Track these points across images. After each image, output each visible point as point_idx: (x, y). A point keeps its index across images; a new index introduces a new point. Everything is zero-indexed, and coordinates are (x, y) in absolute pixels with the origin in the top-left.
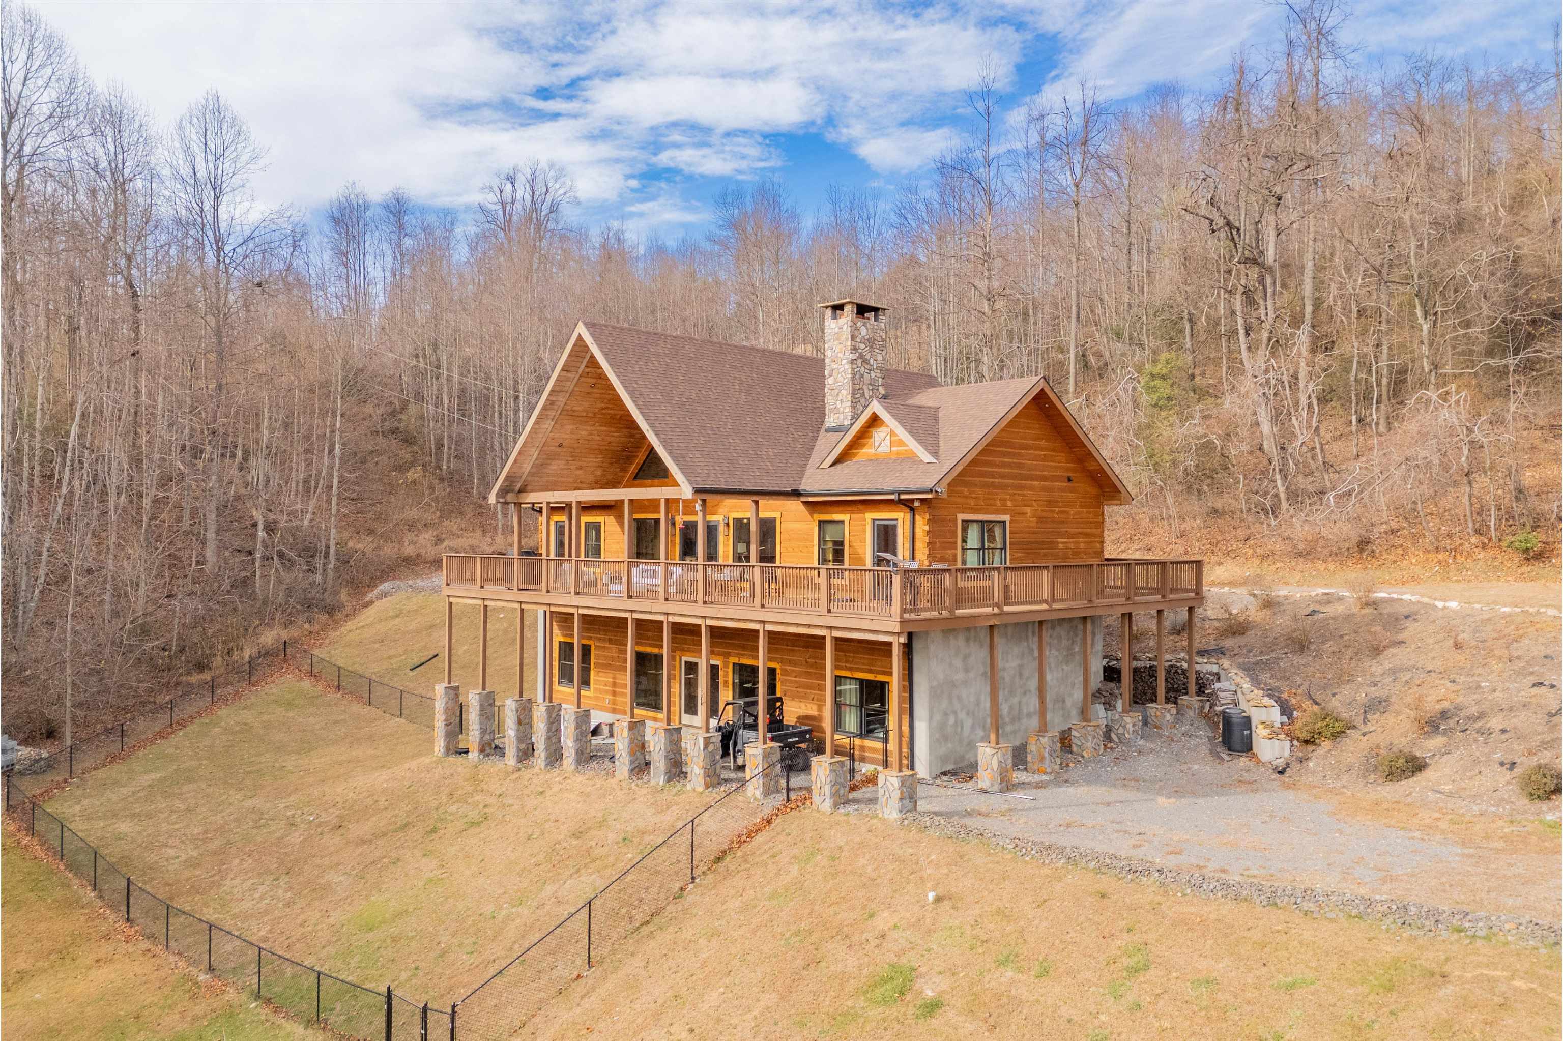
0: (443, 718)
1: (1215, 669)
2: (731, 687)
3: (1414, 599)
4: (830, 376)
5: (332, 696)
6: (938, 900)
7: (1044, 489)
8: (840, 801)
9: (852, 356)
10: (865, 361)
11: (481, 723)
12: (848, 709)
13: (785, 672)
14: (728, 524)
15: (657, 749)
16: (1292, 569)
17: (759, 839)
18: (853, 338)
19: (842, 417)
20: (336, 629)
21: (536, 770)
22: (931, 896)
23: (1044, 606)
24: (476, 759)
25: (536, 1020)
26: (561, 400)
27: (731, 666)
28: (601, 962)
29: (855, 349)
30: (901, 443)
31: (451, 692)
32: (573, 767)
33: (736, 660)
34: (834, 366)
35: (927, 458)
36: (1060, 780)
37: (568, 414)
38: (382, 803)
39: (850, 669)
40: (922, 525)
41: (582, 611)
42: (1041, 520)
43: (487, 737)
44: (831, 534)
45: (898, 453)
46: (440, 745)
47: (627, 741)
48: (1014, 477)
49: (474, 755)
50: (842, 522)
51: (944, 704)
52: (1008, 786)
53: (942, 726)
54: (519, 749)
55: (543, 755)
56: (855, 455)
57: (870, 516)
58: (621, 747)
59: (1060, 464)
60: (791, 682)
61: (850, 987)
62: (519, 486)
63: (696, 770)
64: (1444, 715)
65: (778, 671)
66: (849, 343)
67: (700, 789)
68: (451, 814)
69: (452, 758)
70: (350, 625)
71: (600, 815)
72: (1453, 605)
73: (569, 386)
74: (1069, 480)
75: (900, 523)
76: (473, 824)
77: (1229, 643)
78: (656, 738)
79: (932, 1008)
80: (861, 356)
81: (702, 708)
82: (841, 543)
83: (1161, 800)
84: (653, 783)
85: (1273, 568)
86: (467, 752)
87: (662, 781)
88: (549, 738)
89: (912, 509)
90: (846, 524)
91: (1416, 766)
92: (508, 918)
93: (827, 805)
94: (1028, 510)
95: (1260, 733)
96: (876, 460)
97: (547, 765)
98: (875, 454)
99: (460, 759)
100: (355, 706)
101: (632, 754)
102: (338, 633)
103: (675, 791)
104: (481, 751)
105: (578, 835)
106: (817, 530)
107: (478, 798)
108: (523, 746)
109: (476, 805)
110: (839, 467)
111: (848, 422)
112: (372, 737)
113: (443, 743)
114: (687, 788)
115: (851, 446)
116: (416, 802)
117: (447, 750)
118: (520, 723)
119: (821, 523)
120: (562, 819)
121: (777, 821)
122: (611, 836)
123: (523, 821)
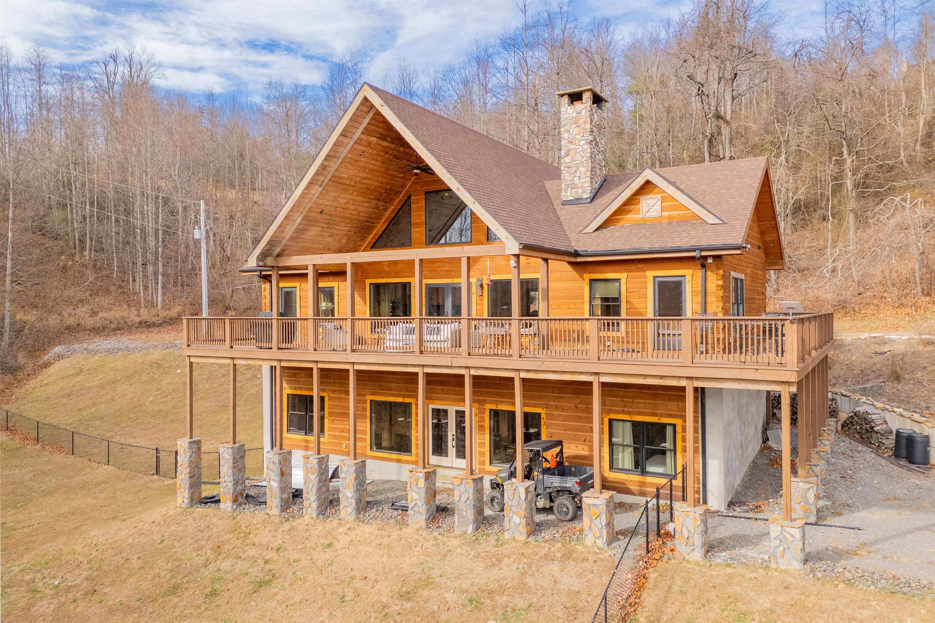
0: (188, 470)
2: (487, 431)
4: (567, 155)
5: (31, 447)
7: (753, 254)
9: (591, 138)
10: (597, 144)
11: (234, 475)
12: (621, 448)
13: (550, 417)
14: (482, 286)
15: (464, 499)
17: (647, 598)
18: (591, 121)
19: (580, 191)
20: (20, 387)
21: (307, 519)
24: (229, 509)
26: (333, 166)
27: (487, 412)
29: (591, 132)
30: (680, 207)
31: (195, 446)
32: (353, 516)
33: (494, 407)
34: (571, 146)
35: (712, 219)
37: (336, 180)
38: (135, 563)
39: (629, 413)
40: (715, 281)
41: (357, 367)
42: (752, 279)
43: (240, 487)
44: (602, 291)
45: (670, 217)
46: (183, 497)
47: (423, 492)
49: (226, 505)
50: (618, 280)
54: (282, 499)
55: (314, 505)
56: (618, 221)
57: (650, 274)
58: (415, 496)
59: (756, 234)
60: (558, 425)
62: (278, 250)
63: (515, 521)
65: (543, 416)
66: (588, 126)
67: (523, 538)
68: (226, 572)
69: (200, 510)
70: (32, 383)
73: (344, 152)
74: (759, 248)
75: (688, 278)
76: (261, 584)
78: (463, 488)
80: (595, 139)
81: (452, 450)
82: (617, 299)
84: (458, 531)
86: (219, 501)
87: (470, 529)
88: (320, 489)
89: (703, 266)
90: (623, 281)
93: (697, 555)
94: (749, 271)
96: (643, 224)
97: (318, 515)
98: (643, 219)
99: (210, 509)
100: (59, 457)
101: (428, 503)
102: (23, 390)
103: (492, 540)
104: (235, 501)
105: (406, 596)
106: (587, 288)
107: (253, 552)
108: (285, 496)
109: (254, 560)
110: (605, 231)
111: (587, 195)
112: (84, 485)
113: (187, 495)
114: (507, 535)
115: (615, 213)
116: (177, 560)
117: (192, 499)
118: (282, 474)
119: (592, 281)
120: (371, 575)
121: (653, 575)
122: (450, 597)
123: (322, 580)
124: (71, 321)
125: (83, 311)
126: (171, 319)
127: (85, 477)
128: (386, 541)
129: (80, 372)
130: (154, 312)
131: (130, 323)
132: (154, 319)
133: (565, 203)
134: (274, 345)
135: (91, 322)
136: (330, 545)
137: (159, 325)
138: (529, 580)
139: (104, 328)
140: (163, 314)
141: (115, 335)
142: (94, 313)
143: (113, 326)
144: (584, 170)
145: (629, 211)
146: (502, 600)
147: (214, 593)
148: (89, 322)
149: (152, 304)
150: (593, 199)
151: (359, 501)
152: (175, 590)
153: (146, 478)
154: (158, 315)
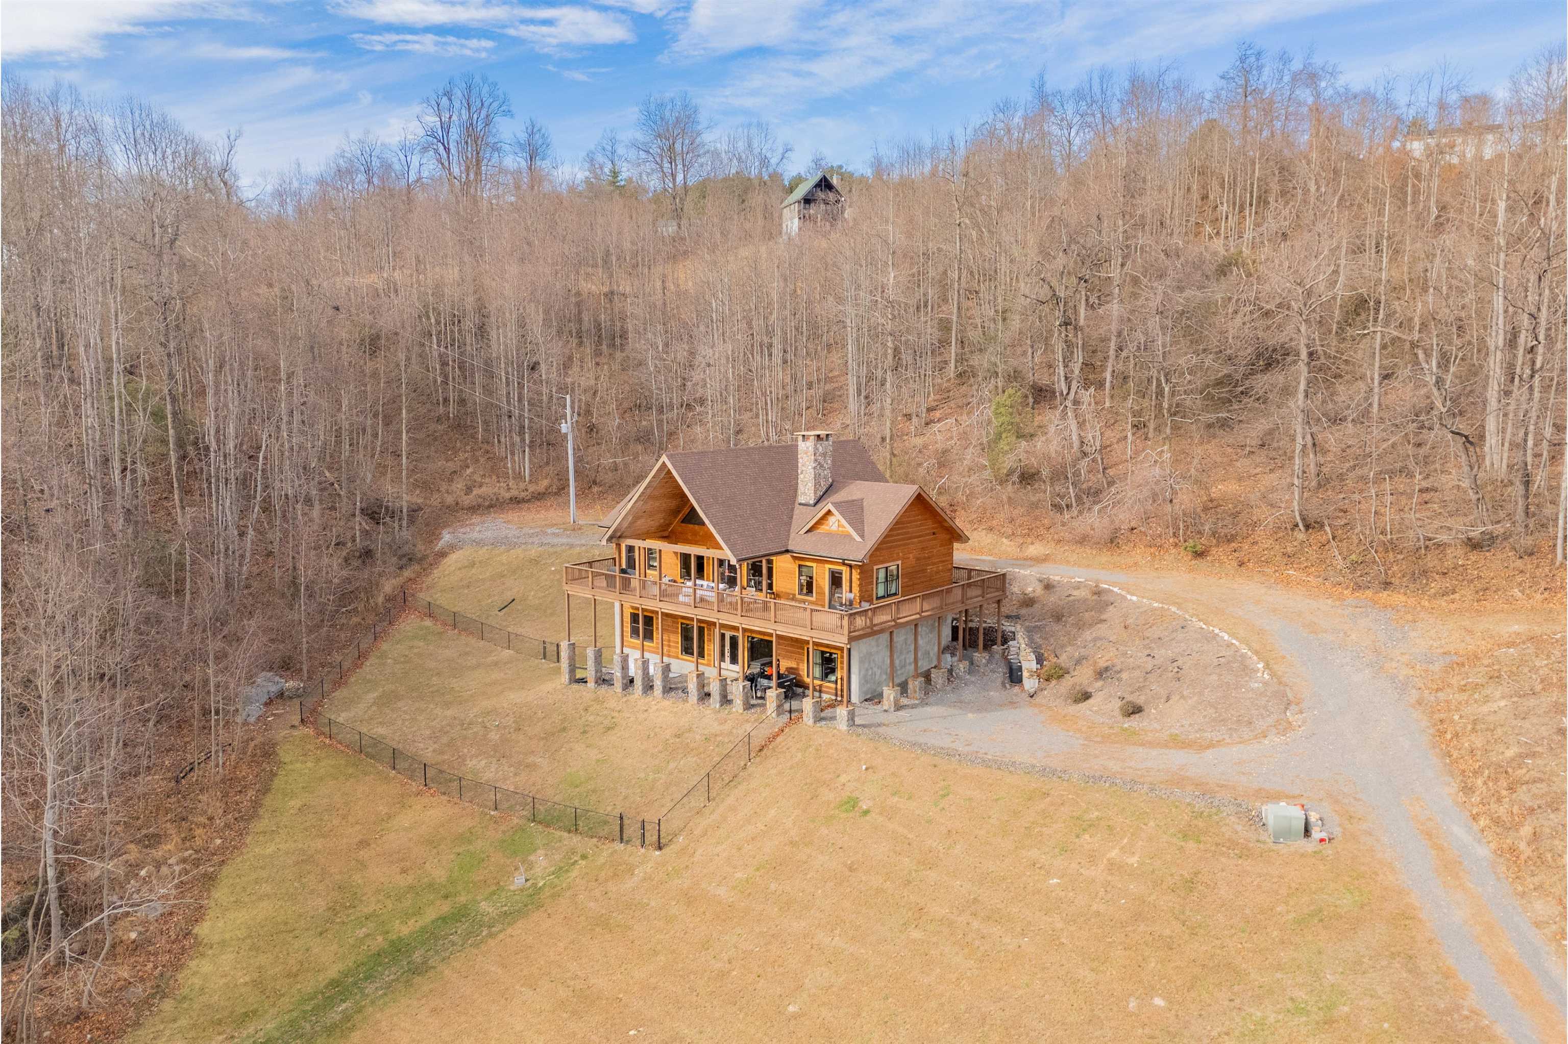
0: (567, 661)
1: (1013, 629)
2: (747, 650)
3: (1119, 591)
4: (801, 474)
5: (452, 633)
6: (867, 769)
7: (920, 542)
8: (818, 719)
9: (814, 465)
10: (822, 466)
11: (595, 666)
12: (816, 666)
13: (779, 644)
15: (716, 688)
16: (1073, 551)
17: (779, 739)
18: (815, 454)
19: (808, 498)
20: (427, 576)
21: (636, 696)
22: (864, 767)
23: (918, 616)
24: (593, 687)
25: (691, 824)
27: (746, 638)
28: (714, 799)
29: (816, 460)
30: (844, 527)
31: (571, 646)
32: (660, 695)
33: (749, 634)
34: (804, 469)
35: (858, 539)
36: (924, 703)
38: (540, 715)
40: (856, 575)
41: (663, 610)
42: (918, 559)
43: (599, 674)
44: (805, 572)
45: (842, 533)
46: (565, 678)
47: (696, 684)
48: (903, 539)
49: (591, 685)
50: (812, 569)
51: (866, 665)
52: (899, 707)
53: (865, 676)
54: (623, 684)
55: (640, 688)
56: (818, 528)
57: (828, 566)
58: (691, 686)
59: (930, 525)
60: (783, 649)
61: (832, 806)
63: (738, 703)
64: (1107, 669)
66: (812, 455)
67: (741, 711)
68: (591, 722)
69: (575, 686)
70: (436, 573)
71: (687, 725)
72: (1134, 598)
74: (934, 534)
75: (844, 573)
76: (609, 729)
77: (1023, 611)
78: (714, 684)
79: (866, 812)
80: (819, 463)
81: (728, 659)
82: (811, 577)
83: (970, 715)
84: (712, 707)
85: (1062, 549)
86: (587, 681)
87: (718, 706)
88: (643, 678)
89: (851, 566)
90: (814, 570)
91: (1086, 696)
92: (655, 781)
93: (811, 722)
94: (911, 555)
95: (1025, 674)
96: (829, 534)
97: (642, 693)
99: (581, 686)
100: (472, 641)
101: (698, 690)
102: (430, 579)
103: (726, 712)
104: (596, 682)
105: (678, 736)
106: (797, 569)
107: (605, 712)
108: (625, 681)
109: (606, 717)
110: (810, 534)
111: (812, 502)
112: (496, 664)
113: (567, 677)
114: (734, 710)
115: (816, 524)
116: (564, 714)
117: (570, 679)
118: (623, 668)
119: (800, 566)
120: (664, 727)
121: (787, 730)
122: (698, 737)
123: (640, 727)
124: (450, 500)
125: (459, 485)
126: (539, 494)
127: (495, 658)
128: (675, 709)
129: (473, 564)
130: (522, 485)
131: (501, 500)
132: (523, 494)
133: (800, 504)
134: (617, 590)
135: (468, 501)
136: (646, 711)
137: (528, 501)
138: (734, 731)
139: (479, 506)
140: (532, 488)
141: (489, 513)
142: (469, 490)
143: (487, 503)
144: (811, 485)
145: (822, 524)
146: (719, 739)
147: (585, 732)
148: (467, 500)
149: (519, 476)
150: (815, 504)
151: (664, 687)
152: (564, 729)
153: (537, 661)
154: (527, 490)
